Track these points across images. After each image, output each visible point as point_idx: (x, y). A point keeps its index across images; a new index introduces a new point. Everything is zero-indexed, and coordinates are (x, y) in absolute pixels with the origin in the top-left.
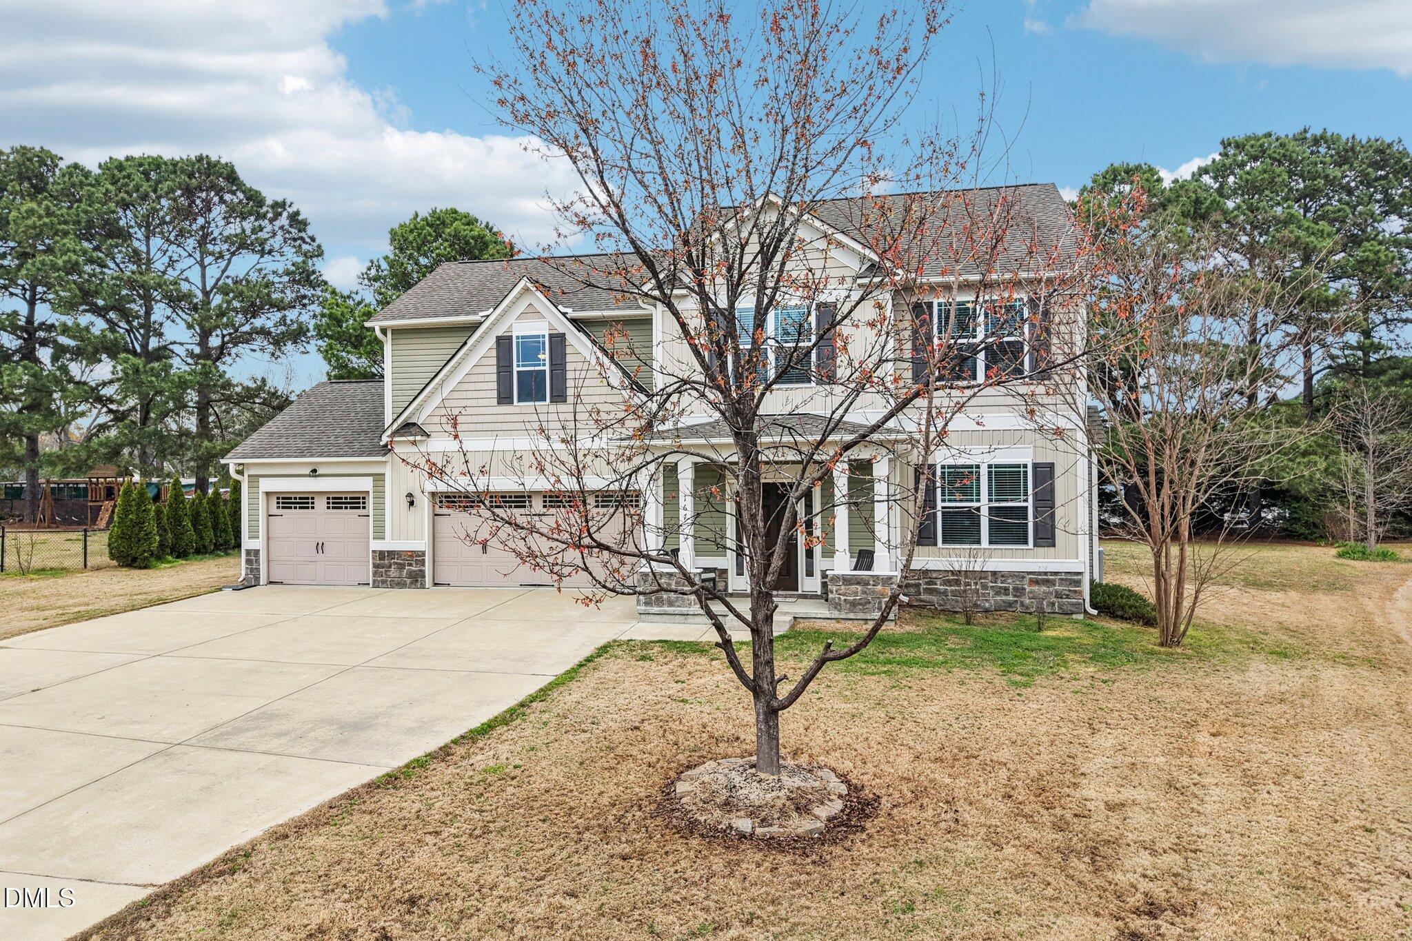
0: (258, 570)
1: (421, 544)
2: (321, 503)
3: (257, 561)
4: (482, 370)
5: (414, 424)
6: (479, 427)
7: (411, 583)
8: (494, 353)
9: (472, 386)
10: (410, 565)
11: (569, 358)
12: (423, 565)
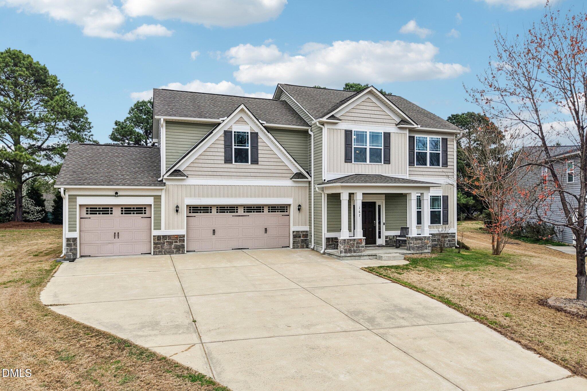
0: (76, 249)
1: (182, 232)
2: (117, 212)
3: (75, 244)
4: (216, 146)
5: (179, 171)
6: (215, 173)
7: (177, 251)
8: (223, 138)
9: (211, 154)
10: (177, 242)
11: (259, 144)
12: (184, 242)
